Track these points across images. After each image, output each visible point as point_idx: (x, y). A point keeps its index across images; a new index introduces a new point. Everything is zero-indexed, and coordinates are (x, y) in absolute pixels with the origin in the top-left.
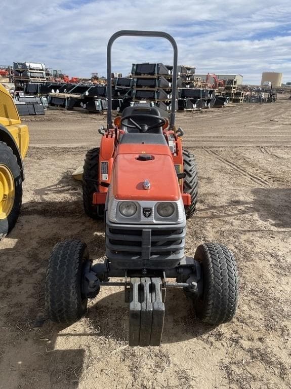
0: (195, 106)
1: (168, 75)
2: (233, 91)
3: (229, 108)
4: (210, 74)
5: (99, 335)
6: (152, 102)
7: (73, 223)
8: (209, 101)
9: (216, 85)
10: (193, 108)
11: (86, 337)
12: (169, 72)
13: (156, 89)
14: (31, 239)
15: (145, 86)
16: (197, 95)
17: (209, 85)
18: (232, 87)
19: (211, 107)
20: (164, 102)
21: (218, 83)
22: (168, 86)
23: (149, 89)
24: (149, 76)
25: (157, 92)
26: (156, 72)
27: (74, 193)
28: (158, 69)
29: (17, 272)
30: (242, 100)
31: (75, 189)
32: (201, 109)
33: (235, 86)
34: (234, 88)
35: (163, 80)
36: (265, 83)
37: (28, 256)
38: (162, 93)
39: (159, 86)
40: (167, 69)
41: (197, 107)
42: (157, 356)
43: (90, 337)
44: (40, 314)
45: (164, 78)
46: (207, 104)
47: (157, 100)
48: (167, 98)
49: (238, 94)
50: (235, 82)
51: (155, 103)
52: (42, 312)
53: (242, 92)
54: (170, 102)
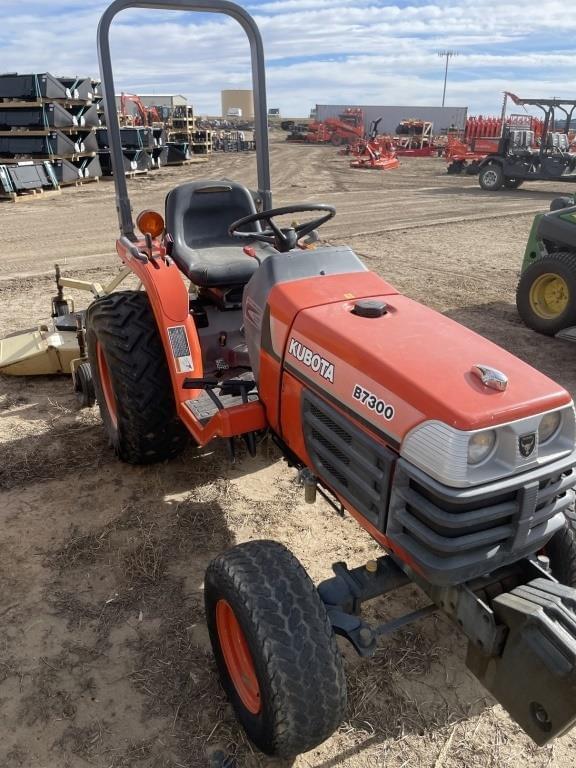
0: (134, 165)
1: (66, 99)
2: (190, 130)
3: (197, 166)
4: (126, 95)
5: (376, 740)
6: (47, 162)
7: (91, 488)
8: (157, 153)
9: (143, 118)
10: (130, 169)
11: (355, 757)
12: (68, 92)
13: (46, 132)
14: (20, 561)
15: (19, 127)
16: (131, 143)
17: (131, 118)
18: (185, 122)
19: (163, 166)
20: (69, 160)
21: (146, 114)
22: (72, 125)
23: (28, 133)
24: (23, 104)
25: (50, 137)
26: (39, 92)
27: (28, 409)
28: (43, 86)
29: (61, 663)
30: (209, 146)
31: (22, 400)
32: (146, 170)
33: (190, 119)
34: (191, 123)
35: (60, 112)
36: (231, 111)
37: (53, 611)
38: (63, 141)
39: (52, 126)
40: (62, 86)
41: (138, 168)
42: (517, 732)
43: (362, 753)
44: (210, 750)
45: (59, 106)
46: (156, 161)
47: (53, 157)
48: (75, 152)
49: (202, 136)
50: (190, 111)
51: (51, 164)
52: (210, 743)
53: (208, 131)
54: (82, 159)
